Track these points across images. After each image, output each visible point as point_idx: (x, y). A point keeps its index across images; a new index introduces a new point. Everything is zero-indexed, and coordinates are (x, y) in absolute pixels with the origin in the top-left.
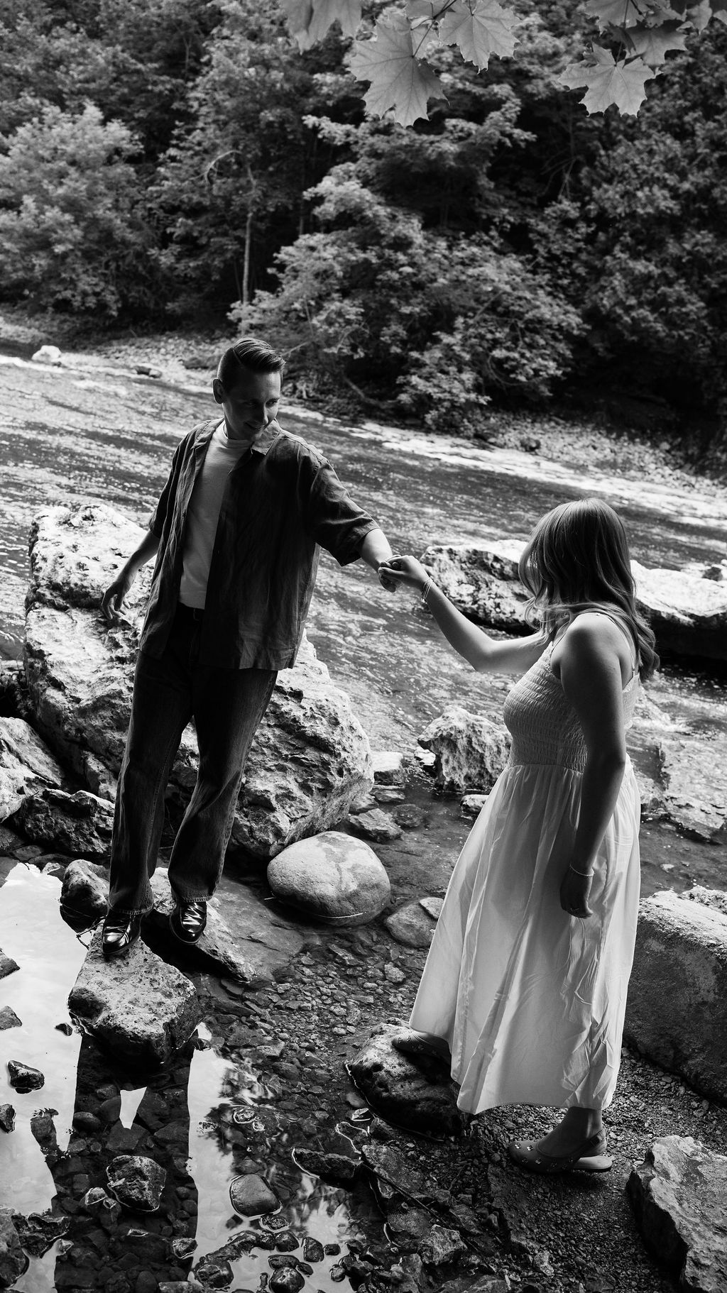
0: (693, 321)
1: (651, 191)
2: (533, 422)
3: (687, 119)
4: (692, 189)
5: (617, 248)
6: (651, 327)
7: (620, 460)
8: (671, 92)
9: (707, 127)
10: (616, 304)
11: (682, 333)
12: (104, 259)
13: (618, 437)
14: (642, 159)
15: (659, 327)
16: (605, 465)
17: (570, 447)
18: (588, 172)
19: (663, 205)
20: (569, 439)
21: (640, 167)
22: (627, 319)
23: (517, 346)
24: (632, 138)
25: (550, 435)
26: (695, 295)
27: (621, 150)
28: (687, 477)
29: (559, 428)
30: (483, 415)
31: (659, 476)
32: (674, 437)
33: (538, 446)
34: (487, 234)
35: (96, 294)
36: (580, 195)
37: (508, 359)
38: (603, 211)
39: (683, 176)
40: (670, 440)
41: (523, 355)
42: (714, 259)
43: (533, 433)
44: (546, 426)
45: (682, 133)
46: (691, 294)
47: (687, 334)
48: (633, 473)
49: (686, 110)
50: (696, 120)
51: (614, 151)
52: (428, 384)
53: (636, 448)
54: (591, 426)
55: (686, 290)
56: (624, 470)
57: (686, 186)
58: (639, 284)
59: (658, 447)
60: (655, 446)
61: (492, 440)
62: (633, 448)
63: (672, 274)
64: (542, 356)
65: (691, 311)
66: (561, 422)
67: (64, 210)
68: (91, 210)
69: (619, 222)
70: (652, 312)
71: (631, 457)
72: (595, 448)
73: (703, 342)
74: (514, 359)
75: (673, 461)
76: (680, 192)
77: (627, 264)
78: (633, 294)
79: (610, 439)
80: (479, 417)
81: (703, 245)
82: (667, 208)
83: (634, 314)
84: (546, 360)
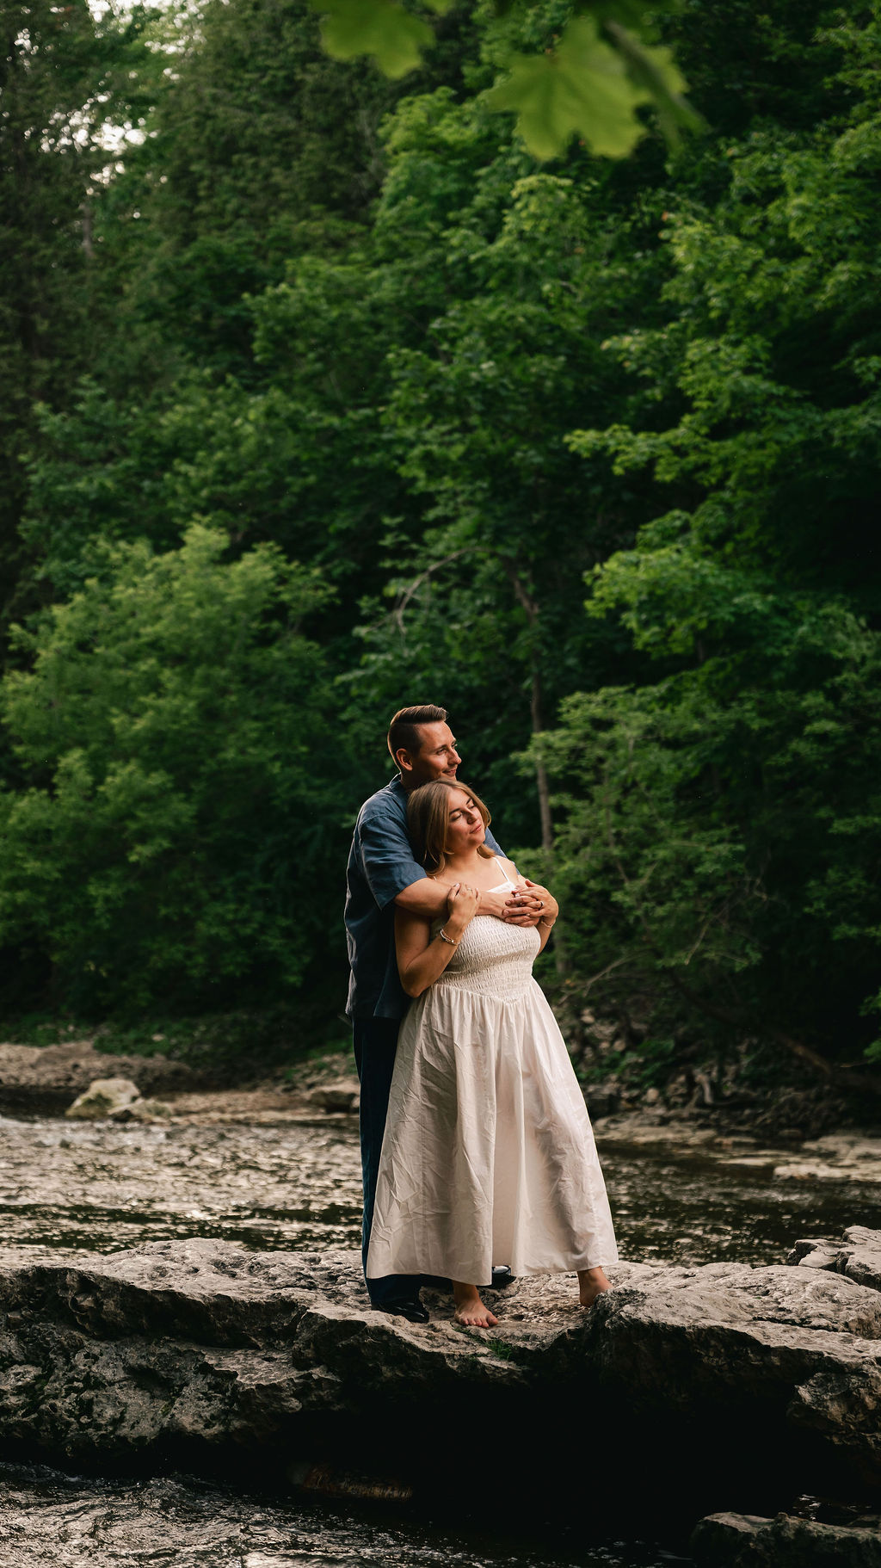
12: (259, 859)
35: (248, 943)
67: (149, 767)
68: (214, 751)
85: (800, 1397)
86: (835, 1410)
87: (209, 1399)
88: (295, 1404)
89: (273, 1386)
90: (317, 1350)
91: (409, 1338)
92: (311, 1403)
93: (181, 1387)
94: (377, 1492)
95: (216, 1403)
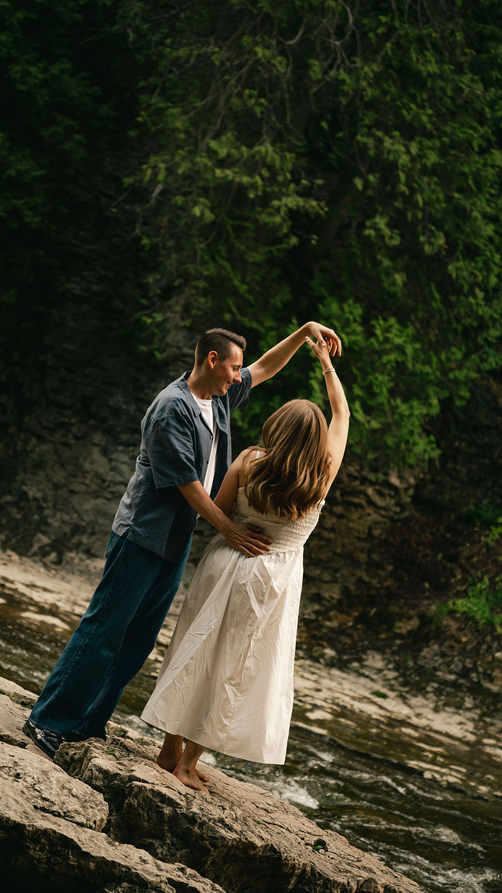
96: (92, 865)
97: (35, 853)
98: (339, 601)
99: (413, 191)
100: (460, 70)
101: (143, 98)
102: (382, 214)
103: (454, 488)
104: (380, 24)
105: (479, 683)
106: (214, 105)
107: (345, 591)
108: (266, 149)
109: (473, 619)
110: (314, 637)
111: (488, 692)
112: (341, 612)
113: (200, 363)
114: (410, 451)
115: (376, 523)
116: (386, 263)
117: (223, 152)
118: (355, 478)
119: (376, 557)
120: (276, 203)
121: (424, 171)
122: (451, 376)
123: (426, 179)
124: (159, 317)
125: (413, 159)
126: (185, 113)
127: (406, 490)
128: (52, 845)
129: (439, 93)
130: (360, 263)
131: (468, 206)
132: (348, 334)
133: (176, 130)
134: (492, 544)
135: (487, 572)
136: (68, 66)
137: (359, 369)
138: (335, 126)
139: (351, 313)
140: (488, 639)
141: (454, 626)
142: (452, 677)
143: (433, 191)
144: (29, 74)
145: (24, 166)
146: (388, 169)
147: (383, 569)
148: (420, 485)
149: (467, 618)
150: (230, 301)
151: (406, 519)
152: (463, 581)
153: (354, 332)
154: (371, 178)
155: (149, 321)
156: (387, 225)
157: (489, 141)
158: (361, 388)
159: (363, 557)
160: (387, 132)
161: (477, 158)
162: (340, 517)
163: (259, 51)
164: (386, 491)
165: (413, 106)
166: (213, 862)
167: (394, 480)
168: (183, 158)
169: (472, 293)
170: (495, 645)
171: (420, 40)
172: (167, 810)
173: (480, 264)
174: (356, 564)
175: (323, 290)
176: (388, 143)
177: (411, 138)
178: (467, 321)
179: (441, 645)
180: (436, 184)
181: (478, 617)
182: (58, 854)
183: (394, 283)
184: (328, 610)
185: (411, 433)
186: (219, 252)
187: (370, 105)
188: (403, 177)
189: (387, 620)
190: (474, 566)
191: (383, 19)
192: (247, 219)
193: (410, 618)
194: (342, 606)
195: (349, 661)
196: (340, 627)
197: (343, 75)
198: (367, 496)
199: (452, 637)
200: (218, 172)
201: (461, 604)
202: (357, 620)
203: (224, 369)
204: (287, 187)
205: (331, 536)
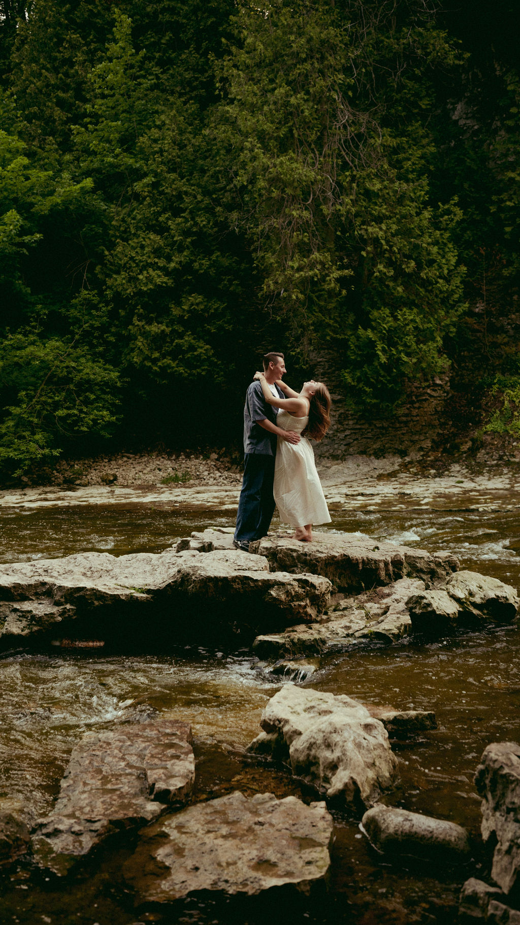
0: (205, 360)
1: (148, 273)
2: (110, 461)
3: (161, 219)
4: (177, 266)
5: (135, 318)
6: (176, 371)
7: (180, 474)
8: (145, 203)
9: (176, 222)
10: (144, 359)
11: (199, 370)
13: (177, 457)
14: (137, 252)
15: (181, 370)
16: (171, 481)
17: (141, 474)
18: (101, 269)
19: (158, 281)
20: (139, 468)
21: (137, 258)
22: (155, 368)
23: (75, 405)
24: (126, 240)
25: (124, 468)
26: (202, 341)
27: (119, 249)
28: (233, 475)
29: (131, 461)
30: (68, 464)
31: (212, 479)
32: (220, 448)
33: (116, 478)
34: (29, 326)
36: (98, 285)
37: (69, 416)
38: (117, 295)
39: (169, 259)
40: (217, 451)
41: (81, 411)
42: (208, 312)
43: (110, 469)
44: (120, 462)
45: (161, 230)
46: (199, 341)
47: (203, 370)
48: (192, 482)
49: (159, 214)
50: (168, 219)
51: (115, 251)
52: (9, 450)
53: (193, 463)
54: (154, 454)
55: (194, 339)
56: (184, 480)
57: (172, 265)
58: (157, 341)
59: (209, 458)
60: (206, 457)
61: (78, 482)
62: (189, 463)
63: (181, 329)
64: (97, 409)
65: (201, 353)
66: (131, 456)
69: (132, 299)
70: (174, 360)
71: (189, 470)
72: (160, 470)
73: (218, 373)
74: (75, 415)
75: (222, 466)
76: (170, 270)
77: (144, 328)
78: (155, 350)
79: (171, 460)
80: (65, 467)
81: (197, 304)
82: (162, 282)
83: (160, 364)
84: (100, 411)
85: (272, 595)
86: (283, 597)
87: (21, 621)
88: (60, 619)
89: (52, 614)
90: (65, 598)
91: (104, 591)
92: (65, 618)
93: (5, 618)
94: (91, 644)
95: (24, 622)
96: (260, 584)
97: (236, 586)
98: (432, 447)
99: (391, 247)
100: (392, 181)
101: (254, 255)
102: (380, 263)
103: (469, 375)
104: (346, 176)
105: (509, 460)
106: (285, 245)
107: (433, 441)
108: (316, 255)
109: (497, 432)
110: (424, 467)
111: (514, 463)
112: (434, 451)
113: (267, 369)
114: (436, 366)
115: (437, 404)
116: (391, 284)
117: (296, 265)
118: (420, 388)
119: (442, 420)
120: (328, 278)
121: (393, 235)
122: (443, 324)
123: (395, 238)
124: (298, 350)
125: (385, 232)
126: (273, 254)
127: (446, 384)
128: (242, 581)
129: (387, 196)
130: (380, 289)
131: (420, 243)
132: (386, 324)
133: (271, 264)
134: (495, 394)
135: (497, 408)
136: (219, 253)
137: (398, 338)
138: (343, 232)
139: (384, 313)
140: (507, 438)
141: (489, 438)
142: (495, 462)
143: (401, 243)
144: (203, 264)
145: (216, 306)
146: (376, 241)
147: (448, 424)
148: (452, 380)
149: (494, 432)
150: (328, 330)
151: (451, 397)
152: (487, 416)
153: (388, 322)
154: (369, 249)
155: (294, 353)
156: (384, 267)
157: (419, 208)
158: (401, 346)
159: (437, 422)
160: (369, 225)
161: (416, 219)
162: (419, 408)
163: (294, 213)
164: (436, 388)
165: (376, 207)
166: (321, 568)
167: (438, 382)
168: (280, 275)
169: (437, 282)
170: (512, 440)
171: (368, 175)
172: (295, 554)
173: (436, 267)
174: (434, 427)
175: (369, 308)
176: (370, 229)
177: (381, 223)
178: (441, 296)
179: (485, 449)
180: (401, 239)
181: (499, 430)
182: (245, 584)
183: (398, 292)
184: (428, 452)
185: (433, 358)
186: (314, 310)
187: (357, 215)
188: (383, 242)
189: (456, 447)
190: (489, 407)
191: (347, 173)
192: (321, 291)
193: (466, 442)
194: (433, 449)
195: (443, 472)
196: (435, 458)
197: (338, 207)
198: (428, 394)
199: (490, 443)
200: (297, 275)
201: (489, 427)
202: (442, 453)
203: (277, 368)
204: (331, 269)
205: (418, 418)
